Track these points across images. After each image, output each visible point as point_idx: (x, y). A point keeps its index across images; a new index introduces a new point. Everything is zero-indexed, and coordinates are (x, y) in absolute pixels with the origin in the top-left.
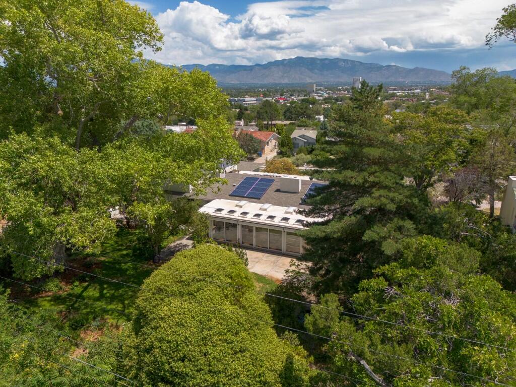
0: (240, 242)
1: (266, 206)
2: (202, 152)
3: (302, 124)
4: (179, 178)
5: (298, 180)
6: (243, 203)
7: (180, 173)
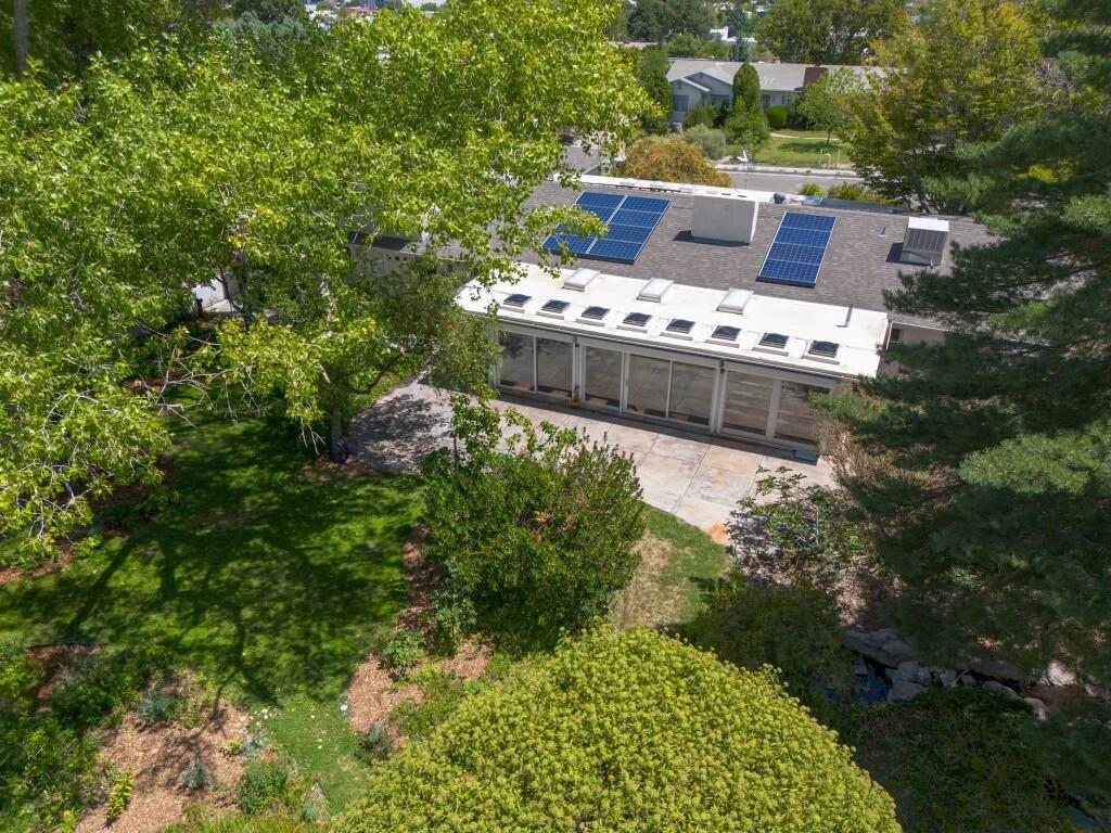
0: (582, 395)
1: (658, 286)
2: (495, 95)
3: (681, 49)
4: (410, 211)
5: (753, 203)
6: (584, 275)
7: (411, 188)
